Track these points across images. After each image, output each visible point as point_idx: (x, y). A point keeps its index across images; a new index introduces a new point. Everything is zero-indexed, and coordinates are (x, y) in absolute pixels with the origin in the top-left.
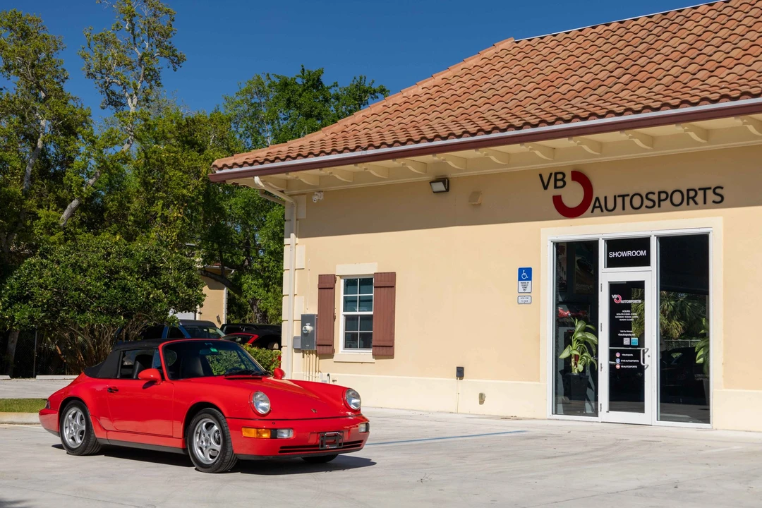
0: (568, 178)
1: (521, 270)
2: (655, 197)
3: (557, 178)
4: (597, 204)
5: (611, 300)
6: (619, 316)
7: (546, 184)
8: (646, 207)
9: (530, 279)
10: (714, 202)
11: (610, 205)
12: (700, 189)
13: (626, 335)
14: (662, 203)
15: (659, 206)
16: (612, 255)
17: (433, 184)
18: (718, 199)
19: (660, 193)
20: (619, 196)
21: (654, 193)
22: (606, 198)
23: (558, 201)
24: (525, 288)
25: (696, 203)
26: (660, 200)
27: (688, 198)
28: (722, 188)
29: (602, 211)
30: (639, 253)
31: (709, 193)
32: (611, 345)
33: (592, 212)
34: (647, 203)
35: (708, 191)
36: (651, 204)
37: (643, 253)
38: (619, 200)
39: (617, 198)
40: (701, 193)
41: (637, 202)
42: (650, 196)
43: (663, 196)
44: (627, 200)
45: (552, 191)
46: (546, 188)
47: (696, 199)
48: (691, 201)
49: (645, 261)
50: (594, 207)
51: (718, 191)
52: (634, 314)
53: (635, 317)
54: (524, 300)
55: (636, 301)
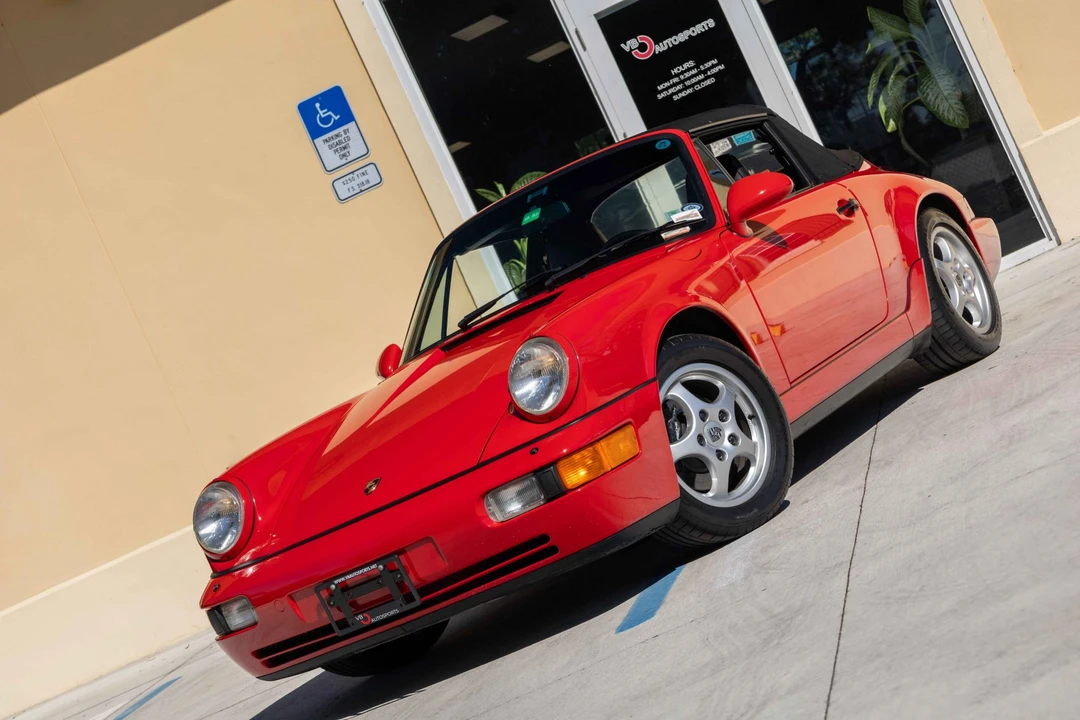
5: (624, 61)
6: (665, 90)
9: (347, 116)
24: (342, 148)
52: (708, 64)
53: (715, 70)
54: (354, 184)
55: (698, 29)
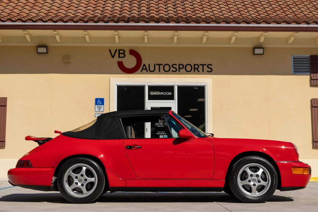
0: (127, 53)
1: (97, 100)
2: (177, 67)
3: (121, 52)
4: (144, 68)
6: (156, 124)
7: (113, 54)
8: (172, 71)
9: (103, 104)
10: (207, 71)
11: (152, 68)
12: (200, 65)
13: (161, 134)
14: (180, 70)
15: (179, 71)
16: (152, 93)
17: (38, 48)
18: (210, 70)
19: (179, 65)
20: (157, 65)
21: (176, 65)
22: (149, 65)
23: (120, 64)
24: (99, 109)
25: (199, 71)
26: (179, 68)
27: (195, 68)
28: (211, 65)
29: (147, 71)
30: (167, 93)
31: (205, 67)
33: (141, 71)
34: (172, 69)
35: (204, 66)
36: (174, 70)
37: (170, 94)
38: (157, 67)
39: (156, 66)
40: (201, 67)
41: (167, 68)
42: (174, 66)
43: (181, 67)
44: (162, 67)
45: (117, 59)
46: (113, 57)
47: (198, 69)
48: (196, 70)
49: (171, 98)
50: (143, 69)
51: (209, 66)
54: (99, 115)
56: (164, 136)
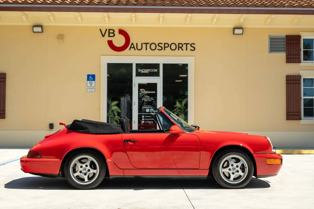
0: (117, 32)
1: (88, 76)
2: (163, 46)
3: (111, 32)
4: (132, 46)
5: (139, 91)
6: (144, 99)
7: (103, 34)
8: (158, 49)
9: (94, 80)
10: (191, 50)
12: (184, 44)
13: (147, 107)
14: (165, 48)
15: (165, 50)
16: (140, 70)
17: (34, 28)
18: (193, 49)
19: (165, 44)
20: (144, 43)
21: (162, 44)
22: (137, 44)
23: (110, 43)
24: (91, 84)
25: (182, 50)
26: (165, 47)
27: (179, 47)
28: (194, 44)
29: (135, 50)
30: (153, 70)
31: (189, 46)
32: (139, 112)
33: (130, 50)
34: (158, 48)
35: (188, 45)
36: (160, 48)
37: (156, 70)
38: (144, 46)
39: (143, 44)
40: (185, 46)
41: (153, 47)
42: (160, 45)
43: (166, 45)
44: (148, 46)
45: (107, 38)
46: (103, 36)
47: (182, 48)
48: (180, 48)
49: (157, 74)
50: (131, 47)
51: (193, 45)
52: (151, 98)
53: (152, 99)
54: (90, 90)
55: (152, 92)
56: (150, 109)
